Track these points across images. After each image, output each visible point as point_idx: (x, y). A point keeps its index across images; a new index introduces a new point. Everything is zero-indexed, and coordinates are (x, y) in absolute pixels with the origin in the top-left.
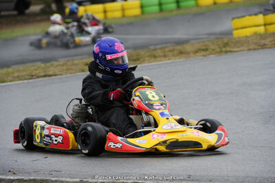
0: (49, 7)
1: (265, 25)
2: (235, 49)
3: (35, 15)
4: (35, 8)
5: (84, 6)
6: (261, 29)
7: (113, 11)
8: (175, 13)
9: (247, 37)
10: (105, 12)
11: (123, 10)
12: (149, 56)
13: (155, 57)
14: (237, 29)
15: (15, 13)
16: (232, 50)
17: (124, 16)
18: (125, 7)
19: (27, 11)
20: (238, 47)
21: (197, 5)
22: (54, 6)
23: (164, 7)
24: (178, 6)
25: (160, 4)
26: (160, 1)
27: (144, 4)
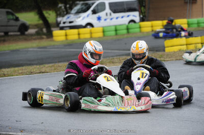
0: (42, 30)
1: (187, 45)
2: (167, 59)
3: (32, 35)
4: (32, 31)
5: (65, 30)
6: (184, 48)
7: (84, 34)
8: (125, 36)
9: (174, 52)
10: (79, 34)
11: (91, 33)
12: (109, 62)
13: (113, 63)
14: (168, 47)
15: (19, 33)
16: (165, 59)
18: (92, 31)
19: (26, 33)
20: (169, 58)
21: (141, 32)
22: (45, 30)
23: (118, 32)
24: (128, 32)
25: (116, 30)
26: (116, 28)
27: (105, 30)
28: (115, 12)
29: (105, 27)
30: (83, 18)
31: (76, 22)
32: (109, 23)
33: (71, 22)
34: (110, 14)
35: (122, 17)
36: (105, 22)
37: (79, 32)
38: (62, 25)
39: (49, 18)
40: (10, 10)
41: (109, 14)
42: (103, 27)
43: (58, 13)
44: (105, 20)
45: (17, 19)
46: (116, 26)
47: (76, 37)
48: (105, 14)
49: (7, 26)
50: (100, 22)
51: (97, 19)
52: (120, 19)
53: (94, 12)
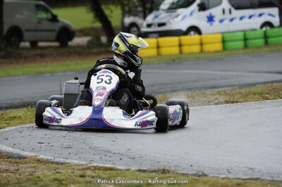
7: (189, 45)
10: (180, 45)
11: (201, 44)
15: (56, 44)
17: (202, 51)
23: (249, 42)
24: (266, 43)
25: (245, 39)
26: (245, 35)
27: (226, 39)
28: (238, 8)
29: (226, 32)
30: (183, 19)
31: (170, 23)
32: (226, 26)
33: (161, 25)
34: (230, 12)
35: (250, 17)
36: (222, 24)
37: (180, 41)
38: (144, 29)
39: (111, 17)
40: (42, 3)
41: (227, 11)
42: (222, 33)
43: (127, 9)
44: (221, 21)
45: (54, 19)
46: (244, 31)
47: (176, 50)
48: (221, 12)
49: (36, 30)
50: (211, 24)
51: (206, 19)
52: (246, 20)
53: (202, 7)
